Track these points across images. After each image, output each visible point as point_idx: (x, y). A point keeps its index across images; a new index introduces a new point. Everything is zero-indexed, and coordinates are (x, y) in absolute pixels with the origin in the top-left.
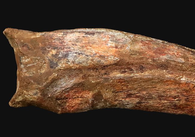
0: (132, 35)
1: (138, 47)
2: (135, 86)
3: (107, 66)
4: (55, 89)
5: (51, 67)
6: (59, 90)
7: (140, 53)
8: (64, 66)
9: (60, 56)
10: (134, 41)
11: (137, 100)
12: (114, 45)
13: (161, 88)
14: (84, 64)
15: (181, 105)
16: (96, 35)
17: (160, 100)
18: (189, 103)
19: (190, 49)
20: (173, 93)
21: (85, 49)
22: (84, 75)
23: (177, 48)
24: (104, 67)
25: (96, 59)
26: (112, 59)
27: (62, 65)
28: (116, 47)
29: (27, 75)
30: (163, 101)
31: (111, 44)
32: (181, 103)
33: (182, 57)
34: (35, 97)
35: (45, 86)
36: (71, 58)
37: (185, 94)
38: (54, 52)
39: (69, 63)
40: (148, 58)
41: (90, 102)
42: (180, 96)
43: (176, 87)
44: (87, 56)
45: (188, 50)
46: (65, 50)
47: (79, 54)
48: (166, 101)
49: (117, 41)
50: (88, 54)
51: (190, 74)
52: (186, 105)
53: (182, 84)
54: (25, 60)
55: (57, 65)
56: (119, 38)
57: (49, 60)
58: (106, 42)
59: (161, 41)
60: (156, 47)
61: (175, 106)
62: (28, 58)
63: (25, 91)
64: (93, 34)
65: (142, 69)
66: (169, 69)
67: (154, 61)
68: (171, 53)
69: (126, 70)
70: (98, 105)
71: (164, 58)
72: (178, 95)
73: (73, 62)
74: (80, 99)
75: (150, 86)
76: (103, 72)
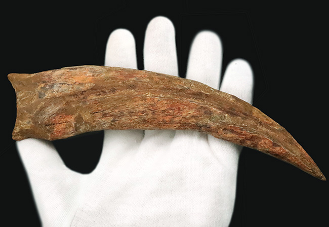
1: (112, 74)
2: (108, 106)
3: (85, 91)
4: (44, 116)
5: (40, 97)
6: (47, 116)
7: (112, 78)
8: (50, 95)
9: (47, 87)
10: (109, 71)
11: (112, 119)
12: (91, 75)
13: (130, 105)
14: (66, 92)
15: (149, 119)
16: (77, 70)
17: (131, 116)
18: (156, 116)
20: (141, 109)
21: (67, 80)
22: (67, 102)
24: (83, 93)
25: (76, 87)
26: (88, 86)
27: (48, 95)
28: (93, 76)
29: (21, 106)
30: (133, 117)
31: (89, 74)
32: (149, 117)
33: (148, 78)
34: (29, 125)
35: (35, 114)
36: (55, 88)
37: (151, 108)
38: (42, 85)
39: (54, 92)
40: (119, 82)
41: (73, 125)
42: (147, 111)
43: (142, 103)
44: (69, 85)
46: (52, 82)
47: (62, 84)
48: (136, 117)
49: (95, 72)
50: (70, 83)
51: (154, 91)
52: (153, 118)
53: (147, 99)
54: (19, 95)
55: (44, 95)
56: (96, 69)
57: (38, 92)
58: (85, 73)
60: (127, 73)
61: (144, 120)
62: (22, 93)
63: (20, 122)
64: (76, 69)
65: (114, 90)
66: (137, 89)
67: (124, 83)
68: (139, 76)
69: (101, 93)
70: (80, 128)
71: (132, 80)
72: (146, 110)
73: (57, 92)
74: (65, 123)
75: (120, 105)
76: (82, 97)
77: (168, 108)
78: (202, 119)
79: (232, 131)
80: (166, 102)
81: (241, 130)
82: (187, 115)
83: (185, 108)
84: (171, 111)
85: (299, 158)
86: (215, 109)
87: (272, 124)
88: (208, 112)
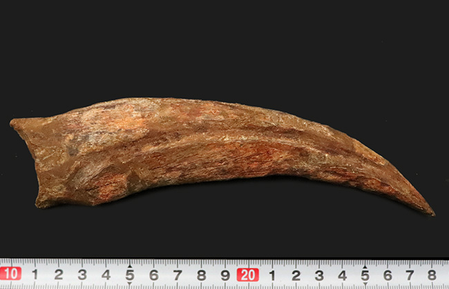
0: (159, 100)
1: (168, 112)
2: (174, 158)
3: (136, 141)
4: (81, 179)
5: (71, 155)
6: (86, 179)
7: (173, 119)
8: (86, 150)
9: (79, 140)
10: (163, 106)
11: (179, 173)
12: (139, 115)
13: (204, 154)
14: (109, 144)
15: (230, 169)
16: (117, 108)
17: (206, 168)
18: (238, 165)
19: (228, 104)
20: (219, 157)
21: (107, 126)
22: (112, 157)
23: (213, 105)
24: (134, 143)
25: (122, 135)
26: (140, 132)
27: (83, 150)
28: (143, 117)
29: (45, 169)
31: (136, 114)
32: (229, 166)
33: (220, 115)
34: (61, 192)
35: (69, 178)
36: (92, 140)
37: (232, 155)
38: (71, 136)
39: (91, 146)
40: (183, 123)
41: (126, 186)
42: (227, 159)
43: (220, 150)
44: (111, 133)
45: (226, 105)
46: (84, 131)
47: (101, 133)
49: (142, 110)
50: (112, 131)
51: (233, 132)
52: (236, 167)
53: (226, 144)
54: (39, 153)
55: (78, 152)
56: (144, 105)
57: (67, 147)
58: (129, 113)
59: (194, 101)
60: (189, 108)
61: (224, 171)
62: (42, 149)
63: (48, 189)
64: (114, 107)
65: (177, 136)
66: (209, 130)
67: (189, 124)
68: (208, 112)
69: (160, 141)
70: (135, 188)
71: (200, 119)
72: (225, 158)
73: (96, 144)
74: (114, 185)
75: (190, 155)
76: (133, 148)
77: (254, 152)
78: (297, 162)
79: (334, 173)
80: (251, 145)
81: (345, 171)
82: (278, 160)
83: (276, 151)
84: (257, 157)
86: (313, 149)
88: (304, 154)
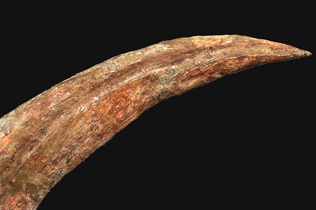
0: (13, 113)
1: (24, 117)
2: (51, 151)
3: (13, 157)
7: (30, 121)
10: (18, 115)
11: (65, 160)
12: (3, 135)
13: (73, 132)
15: (102, 131)
17: (82, 142)
18: (106, 123)
19: (69, 79)
20: (87, 127)
23: (57, 88)
24: (12, 160)
26: (12, 148)
28: (6, 135)
30: (85, 141)
32: (100, 128)
33: (66, 92)
37: (96, 118)
40: (40, 119)
41: (29, 199)
42: (94, 124)
43: (83, 120)
45: (67, 81)
48: (88, 139)
49: (3, 129)
51: (85, 99)
52: (106, 126)
53: (85, 113)
56: (3, 125)
59: (41, 94)
60: (39, 104)
61: (99, 135)
65: (43, 132)
66: (65, 111)
67: (46, 116)
68: (55, 96)
69: (32, 145)
70: (39, 196)
71: (52, 106)
72: (92, 125)
75: (62, 140)
76: (15, 164)
77: (112, 105)
78: (153, 89)
79: (191, 77)
80: (105, 101)
81: (198, 70)
82: (136, 97)
83: (130, 92)
84: (117, 106)
85: (272, 53)
86: (158, 70)
87: (222, 41)
88: (153, 79)
